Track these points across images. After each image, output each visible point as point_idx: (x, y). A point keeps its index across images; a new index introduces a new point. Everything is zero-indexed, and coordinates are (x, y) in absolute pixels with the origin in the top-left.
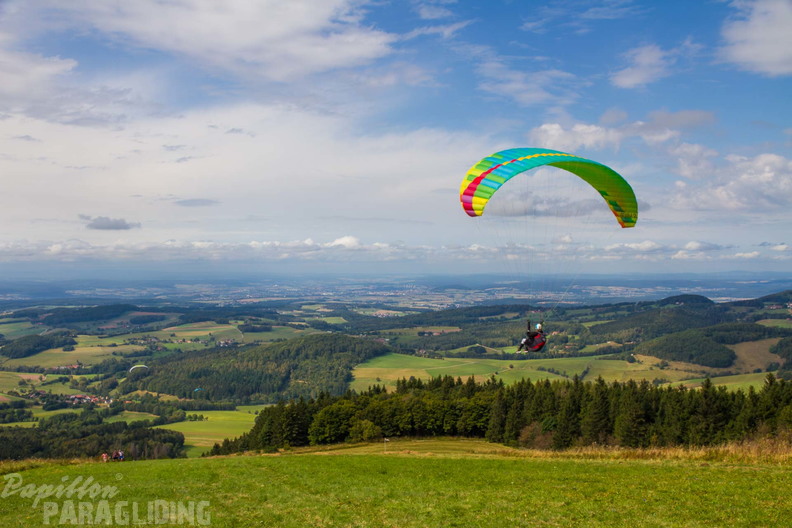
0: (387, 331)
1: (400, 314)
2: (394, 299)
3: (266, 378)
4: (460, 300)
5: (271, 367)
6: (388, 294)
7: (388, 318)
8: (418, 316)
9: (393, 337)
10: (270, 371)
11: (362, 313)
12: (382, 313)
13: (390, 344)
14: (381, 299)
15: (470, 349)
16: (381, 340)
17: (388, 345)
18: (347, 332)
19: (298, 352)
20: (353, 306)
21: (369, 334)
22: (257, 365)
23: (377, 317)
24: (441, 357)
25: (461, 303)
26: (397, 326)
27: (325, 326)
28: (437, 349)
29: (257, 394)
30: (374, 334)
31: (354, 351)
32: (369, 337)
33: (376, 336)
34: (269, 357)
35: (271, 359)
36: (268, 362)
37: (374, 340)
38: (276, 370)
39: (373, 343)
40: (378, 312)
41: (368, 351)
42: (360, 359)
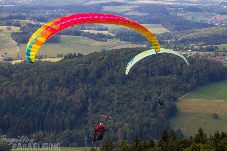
3: (52, 111)
5: (62, 93)
10: (59, 101)
11: (189, 18)
12: (221, 20)
19: (99, 75)
21: (202, 50)
22: (40, 91)
23: (212, 25)
29: (41, 133)
30: (209, 50)
31: (181, 74)
32: (202, 53)
33: (212, 53)
34: (57, 80)
35: (60, 82)
36: (57, 87)
37: (209, 57)
38: (68, 98)
39: (208, 63)
40: (213, 18)
41: (201, 74)
42: (189, 86)
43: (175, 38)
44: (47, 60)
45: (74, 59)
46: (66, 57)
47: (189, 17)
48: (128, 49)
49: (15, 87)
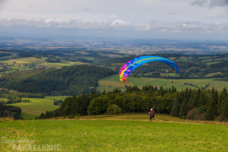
0: (114, 64)
1: (121, 57)
2: (118, 49)
3: (58, 84)
4: (148, 51)
5: (61, 78)
6: (115, 47)
7: (115, 59)
8: (129, 57)
9: (117, 67)
10: (60, 81)
12: (112, 56)
13: (116, 70)
14: (112, 49)
15: (153, 74)
16: (111, 68)
17: (115, 71)
18: (96, 64)
19: (73, 73)
20: (98, 52)
21: (106, 65)
22: (54, 78)
23: (109, 58)
24: (139, 77)
25: (149, 52)
26: (119, 62)
27: (86, 61)
28: (137, 73)
29: (54, 91)
30: (108, 65)
31: (100, 73)
32: (106, 66)
33: (110, 66)
34: (60, 74)
35: (61, 75)
36: (60, 77)
37: (109, 68)
38: (63, 80)
39: (108, 69)
40: (110, 55)
41: (106, 73)
42: (102, 77)
43: (98, 61)
44: (57, 68)
45: (65, 68)
46: (63, 67)
47: (102, 55)
48: (83, 65)
49: (46, 77)
